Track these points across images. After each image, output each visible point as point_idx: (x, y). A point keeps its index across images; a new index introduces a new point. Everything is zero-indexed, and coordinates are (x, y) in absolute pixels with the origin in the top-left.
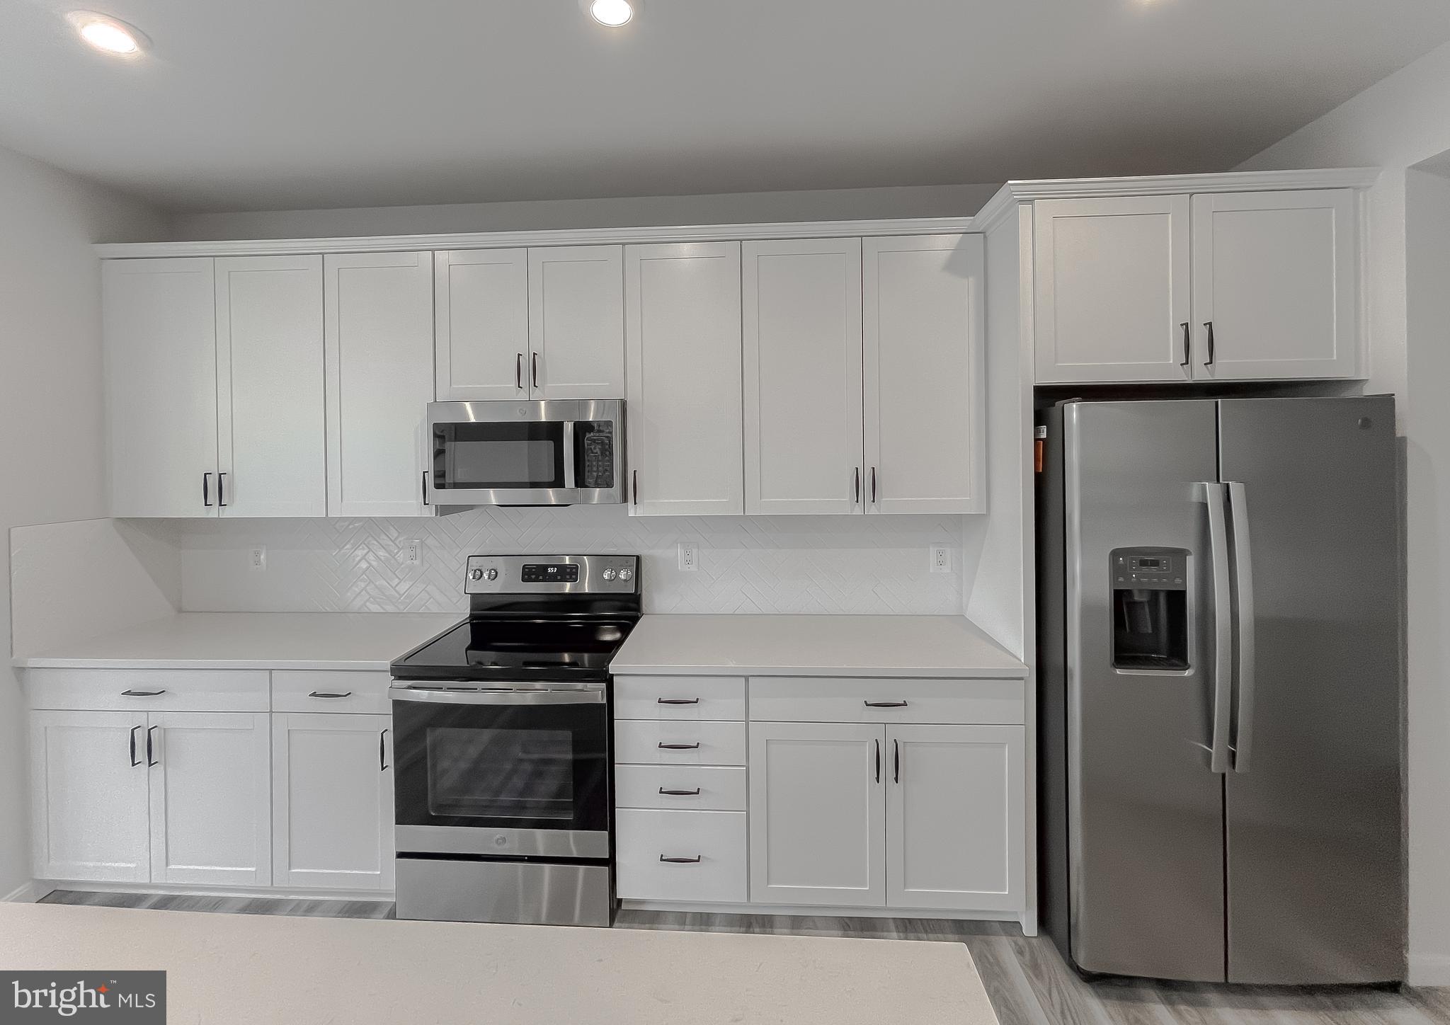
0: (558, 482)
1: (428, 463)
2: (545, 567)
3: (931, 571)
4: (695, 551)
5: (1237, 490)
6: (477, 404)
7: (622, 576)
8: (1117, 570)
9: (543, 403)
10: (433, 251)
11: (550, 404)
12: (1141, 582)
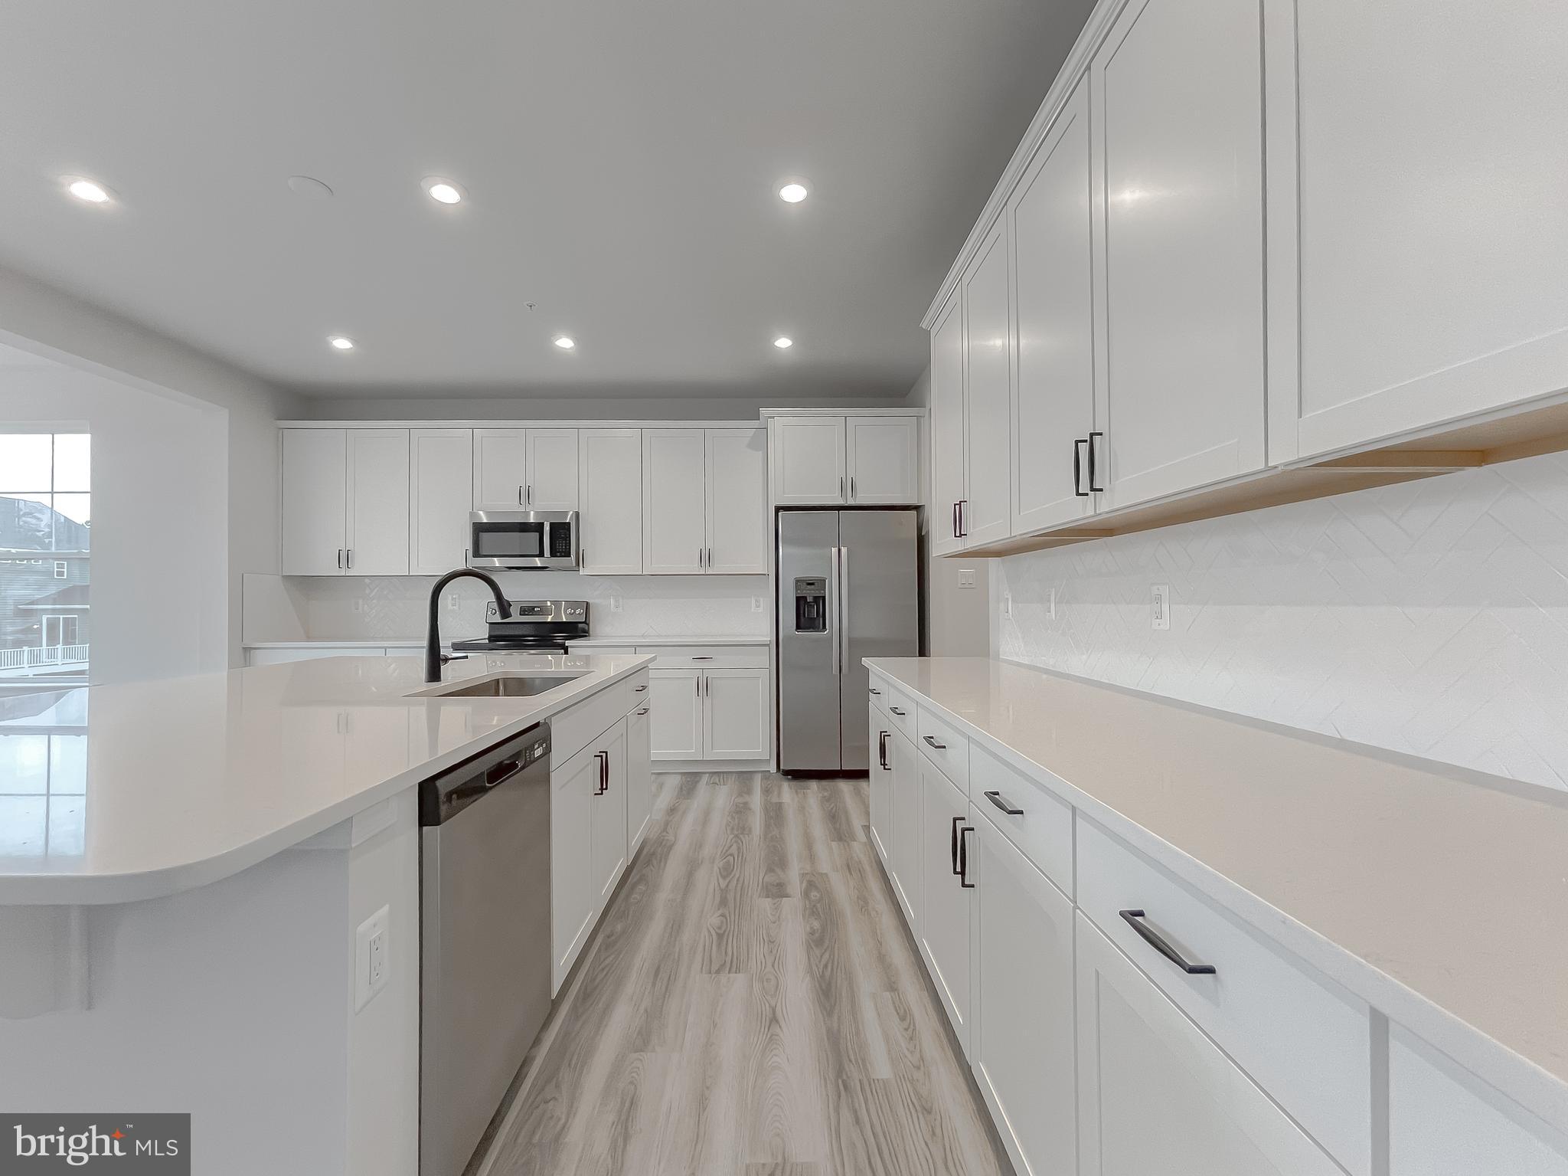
0: (541, 554)
1: (469, 545)
2: (534, 608)
3: (753, 610)
4: (621, 600)
5: (844, 550)
6: (487, 513)
7: (578, 612)
8: (797, 588)
9: (532, 513)
10: (473, 429)
11: (537, 513)
12: (810, 594)
